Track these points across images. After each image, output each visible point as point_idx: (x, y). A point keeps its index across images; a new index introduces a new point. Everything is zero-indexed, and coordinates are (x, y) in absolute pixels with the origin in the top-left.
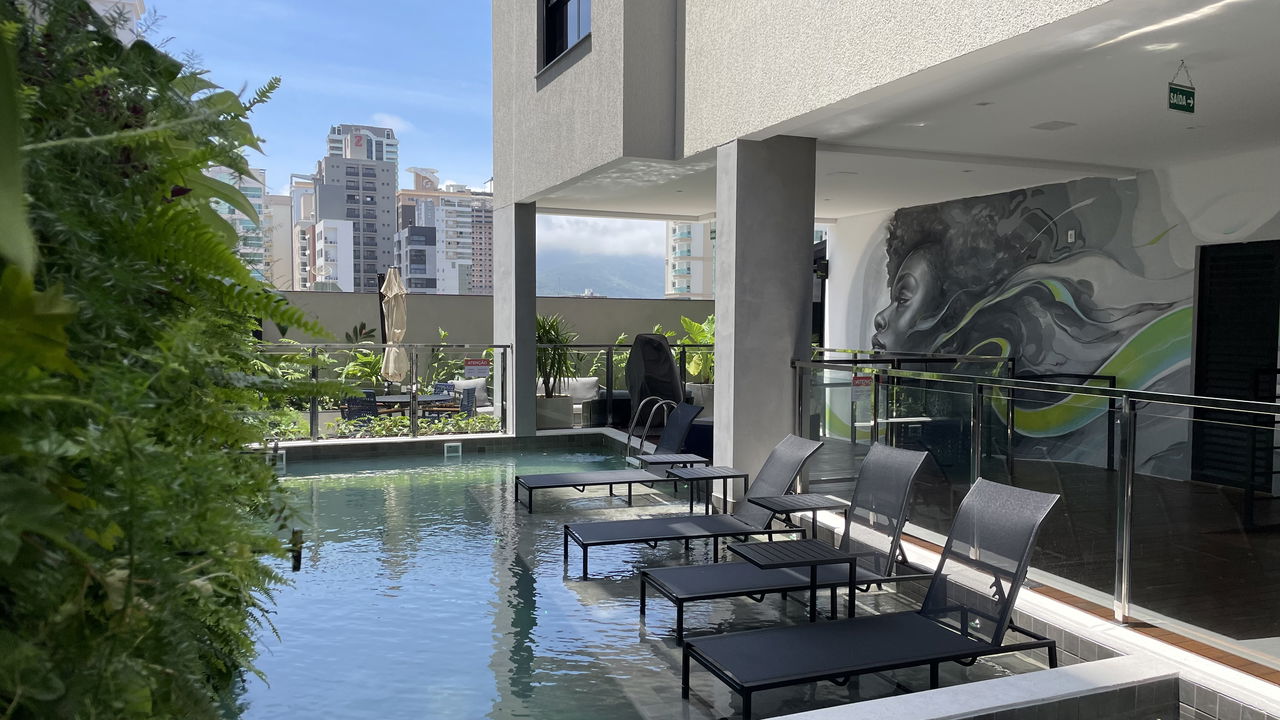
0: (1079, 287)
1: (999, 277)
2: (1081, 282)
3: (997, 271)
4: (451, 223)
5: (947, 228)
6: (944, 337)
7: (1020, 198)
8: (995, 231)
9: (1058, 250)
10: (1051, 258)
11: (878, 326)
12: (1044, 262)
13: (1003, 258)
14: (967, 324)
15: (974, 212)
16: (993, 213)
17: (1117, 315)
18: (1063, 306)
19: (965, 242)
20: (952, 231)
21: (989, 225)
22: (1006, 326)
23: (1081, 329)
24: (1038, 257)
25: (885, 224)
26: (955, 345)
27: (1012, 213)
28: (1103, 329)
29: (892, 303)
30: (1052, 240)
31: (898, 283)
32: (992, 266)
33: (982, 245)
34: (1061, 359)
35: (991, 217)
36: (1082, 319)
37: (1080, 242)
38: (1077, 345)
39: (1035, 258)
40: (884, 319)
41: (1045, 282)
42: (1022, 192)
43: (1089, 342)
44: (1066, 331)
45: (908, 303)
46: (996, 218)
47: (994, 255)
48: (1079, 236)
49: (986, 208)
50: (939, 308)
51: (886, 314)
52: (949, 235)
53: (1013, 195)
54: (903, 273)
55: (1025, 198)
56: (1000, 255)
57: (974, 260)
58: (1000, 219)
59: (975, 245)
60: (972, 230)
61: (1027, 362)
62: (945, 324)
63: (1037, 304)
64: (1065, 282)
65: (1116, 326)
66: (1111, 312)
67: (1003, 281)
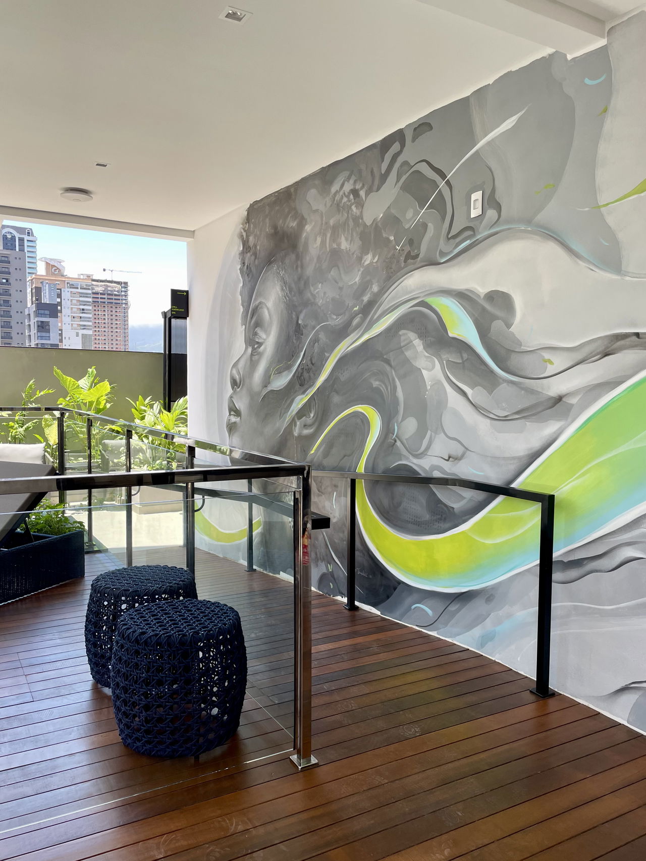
0: (488, 306)
1: (366, 299)
2: (492, 296)
3: (364, 287)
4: (74, 302)
5: (302, 222)
6: (301, 401)
7: (396, 147)
8: (361, 217)
9: (455, 237)
10: (442, 254)
11: (234, 383)
12: (432, 263)
13: (371, 263)
14: (326, 381)
15: (335, 188)
16: (358, 187)
17: (558, 362)
18: (462, 346)
19: (323, 243)
20: (308, 228)
21: (353, 207)
22: (376, 384)
23: (490, 392)
24: (421, 256)
25: (238, 231)
26: (312, 415)
27: (384, 177)
28: (531, 391)
29: (246, 349)
30: (443, 218)
31: (252, 318)
32: (357, 279)
33: (344, 245)
34: (457, 450)
35: (355, 192)
36: (492, 372)
37: (492, 213)
38: (483, 425)
39: (417, 256)
40: (239, 373)
41: (431, 300)
42: (399, 136)
43: (505, 419)
44: (464, 394)
45: (262, 348)
46: (362, 193)
47: (360, 259)
48: (491, 201)
49: (348, 179)
50: (293, 355)
51: (241, 365)
52: (304, 235)
53: (386, 144)
54: (257, 303)
55: (403, 145)
56: (368, 259)
57: (333, 273)
58: (367, 195)
59: (335, 246)
60: (332, 222)
61: (404, 452)
62: (301, 381)
63: (418, 344)
64: (464, 297)
65: (556, 387)
66: (547, 355)
67: (371, 304)
